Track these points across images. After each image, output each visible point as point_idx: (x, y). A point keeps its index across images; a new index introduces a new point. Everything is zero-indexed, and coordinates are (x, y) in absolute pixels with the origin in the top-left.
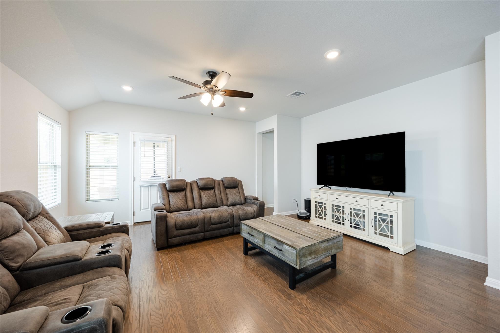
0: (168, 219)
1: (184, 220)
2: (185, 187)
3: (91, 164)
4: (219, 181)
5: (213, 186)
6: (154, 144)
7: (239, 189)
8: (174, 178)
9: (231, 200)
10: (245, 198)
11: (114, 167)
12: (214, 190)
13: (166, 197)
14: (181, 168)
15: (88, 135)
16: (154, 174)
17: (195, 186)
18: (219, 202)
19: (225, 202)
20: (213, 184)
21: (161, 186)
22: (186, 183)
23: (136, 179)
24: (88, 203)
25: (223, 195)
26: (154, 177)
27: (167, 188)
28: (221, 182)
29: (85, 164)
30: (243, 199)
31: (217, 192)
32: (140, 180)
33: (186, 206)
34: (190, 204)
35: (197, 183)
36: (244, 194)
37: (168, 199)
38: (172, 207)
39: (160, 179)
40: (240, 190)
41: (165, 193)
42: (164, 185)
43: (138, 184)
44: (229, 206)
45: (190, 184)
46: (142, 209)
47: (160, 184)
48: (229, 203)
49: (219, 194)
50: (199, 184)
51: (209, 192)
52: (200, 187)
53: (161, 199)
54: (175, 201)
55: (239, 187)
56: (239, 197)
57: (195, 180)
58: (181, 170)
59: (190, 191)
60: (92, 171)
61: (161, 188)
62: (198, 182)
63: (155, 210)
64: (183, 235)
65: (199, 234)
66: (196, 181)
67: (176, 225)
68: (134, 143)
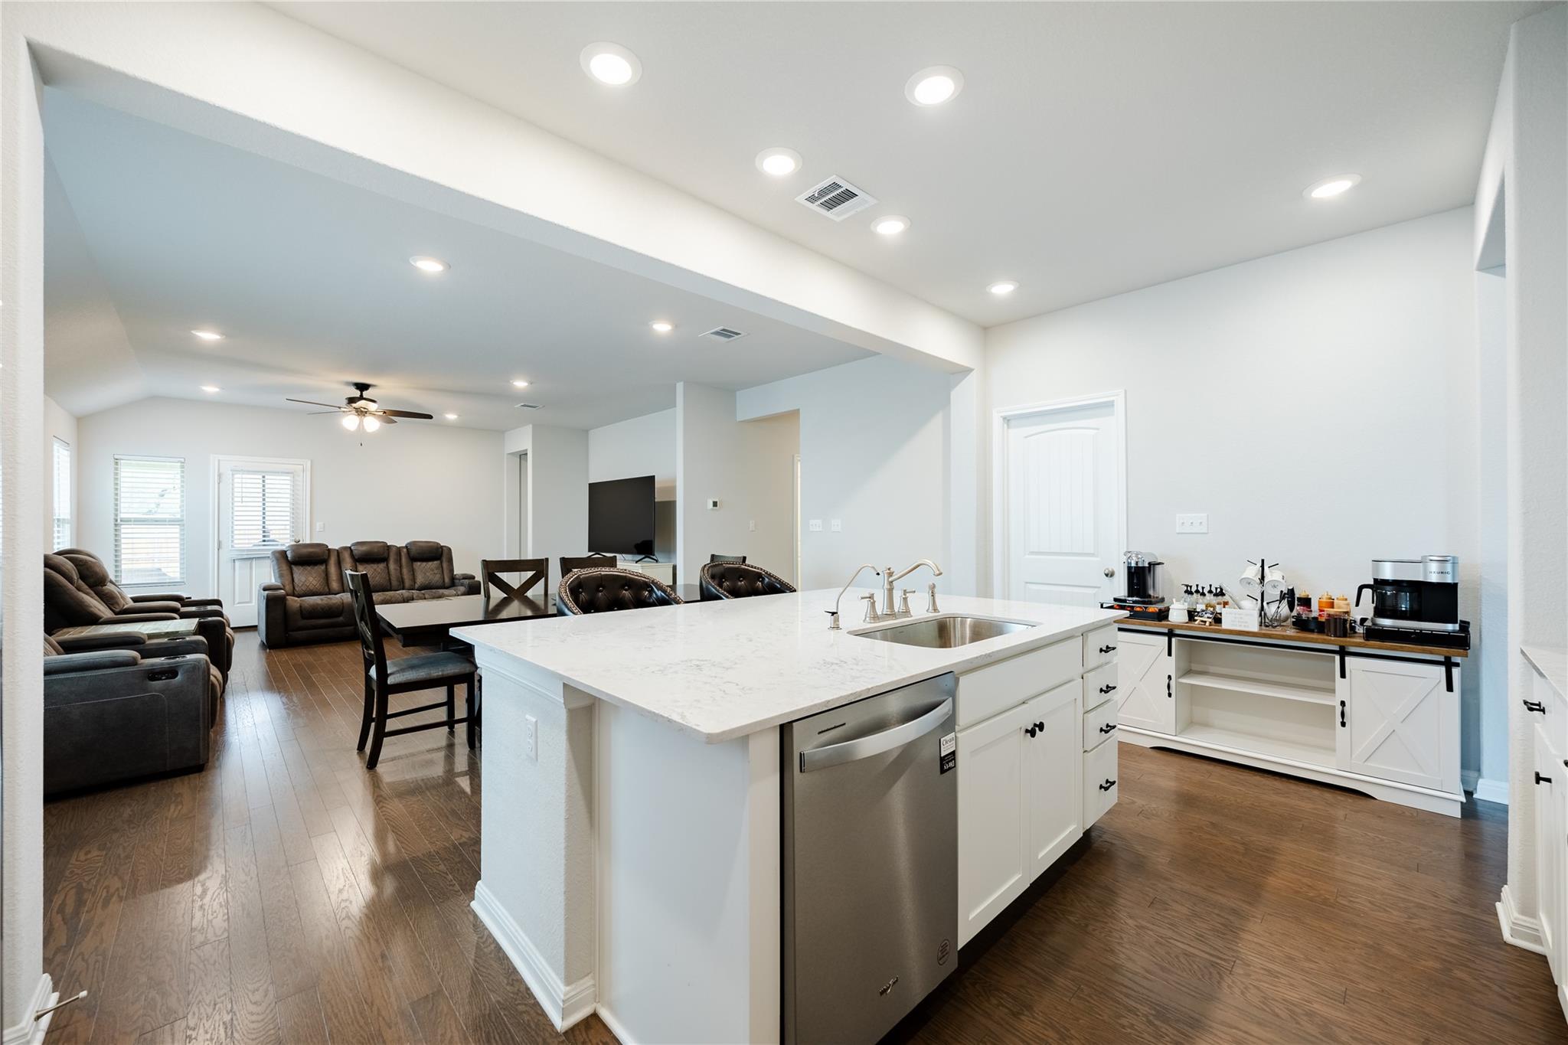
0: (287, 602)
1: (318, 604)
2: (326, 557)
3: (123, 516)
4: (399, 549)
5: (386, 555)
7: (441, 563)
9: (420, 580)
10: (453, 578)
11: (172, 522)
12: (387, 565)
13: (286, 572)
14: (324, 523)
15: (116, 461)
16: (264, 536)
17: (347, 557)
18: (395, 583)
19: (407, 583)
20: (384, 553)
21: (277, 555)
22: (329, 550)
23: (224, 545)
25: (405, 571)
26: (264, 541)
27: (289, 559)
28: (405, 550)
29: (113, 517)
30: (447, 580)
31: (392, 566)
32: (232, 546)
33: (326, 588)
34: (335, 585)
35: (351, 551)
36: (452, 570)
37: (290, 576)
38: (297, 589)
39: (277, 545)
40: (445, 565)
41: (285, 567)
42: (283, 553)
43: (226, 555)
45: (336, 553)
46: (236, 602)
47: (274, 553)
49: (395, 569)
50: (355, 552)
51: (375, 566)
52: (356, 557)
53: (277, 575)
54: (303, 579)
55: (444, 559)
56: (438, 576)
57: (349, 545)
58: (323, 527)
59: (335, 564)
60: (125, 529)
61: (277, 560)
62: (352, 548)
63: (265, 589)
64: (315, 627)
65: (344, 628)
66: (350, 548)
67: (301, 610)
68: (220, 476)
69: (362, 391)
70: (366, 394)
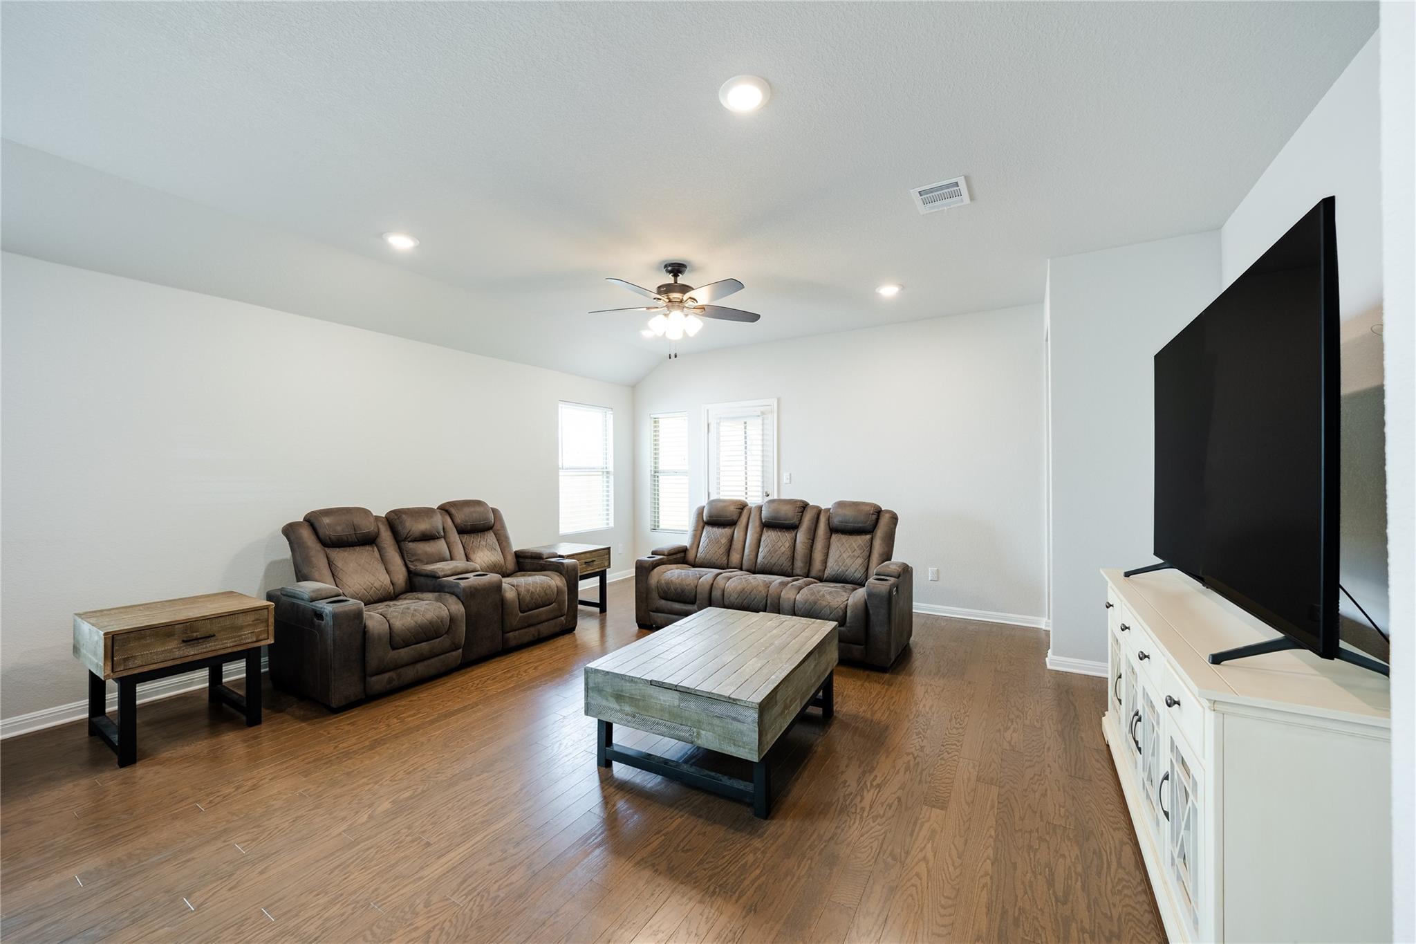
3: (660, 468)
4: (819, 512)
6: (745, 423)
8: (776, 497)
9: (833, 567)
11: (683, 472)
14: (790, 474)
15: (657, 421)
19: (815, 568)
24: (655, 534)
25: (817, 547)
29: (652, 469)
44: (826, 581)
48: (827, 573)
49: (806, 542)
58: (790, 479)
60: (661, 480)
68: (708, 425)
69: (676, 276)
70: (681, 280)
